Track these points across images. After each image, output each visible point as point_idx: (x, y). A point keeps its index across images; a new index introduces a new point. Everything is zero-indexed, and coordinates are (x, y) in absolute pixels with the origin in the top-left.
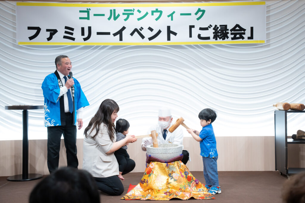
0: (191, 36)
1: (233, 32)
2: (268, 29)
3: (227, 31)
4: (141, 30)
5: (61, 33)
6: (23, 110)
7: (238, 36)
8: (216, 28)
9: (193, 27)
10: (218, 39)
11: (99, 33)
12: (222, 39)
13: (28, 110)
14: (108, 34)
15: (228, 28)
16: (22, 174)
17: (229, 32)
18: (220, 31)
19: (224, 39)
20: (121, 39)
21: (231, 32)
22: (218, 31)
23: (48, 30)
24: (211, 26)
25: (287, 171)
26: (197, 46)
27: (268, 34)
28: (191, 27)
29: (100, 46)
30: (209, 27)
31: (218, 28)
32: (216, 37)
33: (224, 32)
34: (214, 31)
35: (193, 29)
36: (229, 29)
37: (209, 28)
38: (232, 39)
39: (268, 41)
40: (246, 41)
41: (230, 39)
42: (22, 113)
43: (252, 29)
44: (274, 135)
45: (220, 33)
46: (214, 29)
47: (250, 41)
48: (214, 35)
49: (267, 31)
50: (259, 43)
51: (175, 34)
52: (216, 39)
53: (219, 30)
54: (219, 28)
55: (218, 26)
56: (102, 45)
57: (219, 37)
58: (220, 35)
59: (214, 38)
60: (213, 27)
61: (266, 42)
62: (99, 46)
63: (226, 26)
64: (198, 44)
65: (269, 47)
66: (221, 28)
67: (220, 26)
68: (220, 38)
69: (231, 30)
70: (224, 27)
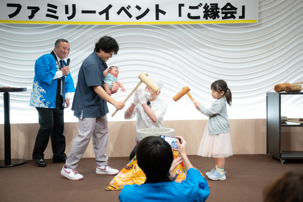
0: (180, 15)
1: (224, 11)
2: (260, 8)
3: (218, 10)
4: (128, 9)
5: (43, 11)
6: (4, 93)
7: (229, 15)
8: (206, 7)
9: (183, 5)
10: (209, 18)
11: (83, 12)
12: (212, 18)
13: (9, 93)
14: (94, 12)
15: (218, 7)
16: (4, 159)
17: (220, 11)
18: (210, 10)
19: (214, 19)
20: (107, 18)
21: (222, 11)
22: (209, 10)
23: (29, 8)
24: (202, 5)
25: (281, 154)
26: (186, 26)
27: (260, 13)
28: (181, 6)
29: (86, 25)
30: (199, 5)
31: (208, 6)
32: (206, 17)
33: (215, 11)
34: (204, 10)
35: (182, 8)
36: (220, 8)
37: (199, 7)
38: (223, 18)
39: (260, 20)
40: (237, 20)
41: (221, 18)
42: (3, 96)
43: (243, 7)
44: (266, 118)
45: (210, 12)
46: (204, 8)
47: (242, 21)
48: (204, 14)
49: (259, 10)
50: (250, 22)
51: (164, 13)
52: (207, 19)
53: (210, 8)
54: (210, 7)
55: (209, 5)
56: (88, 24)
57: (209, 16)
58: (211, 14)
59: (204, 17)
60: (204, 5)
61: (257, 22)
62: (84, 26)
63: (217, 5)
64: (188, 24)
65: (261, 27)
66: (211, 7)
67: (211, 4)
68: (210, 18)
69: (222, 9)
70: (215, 6)
